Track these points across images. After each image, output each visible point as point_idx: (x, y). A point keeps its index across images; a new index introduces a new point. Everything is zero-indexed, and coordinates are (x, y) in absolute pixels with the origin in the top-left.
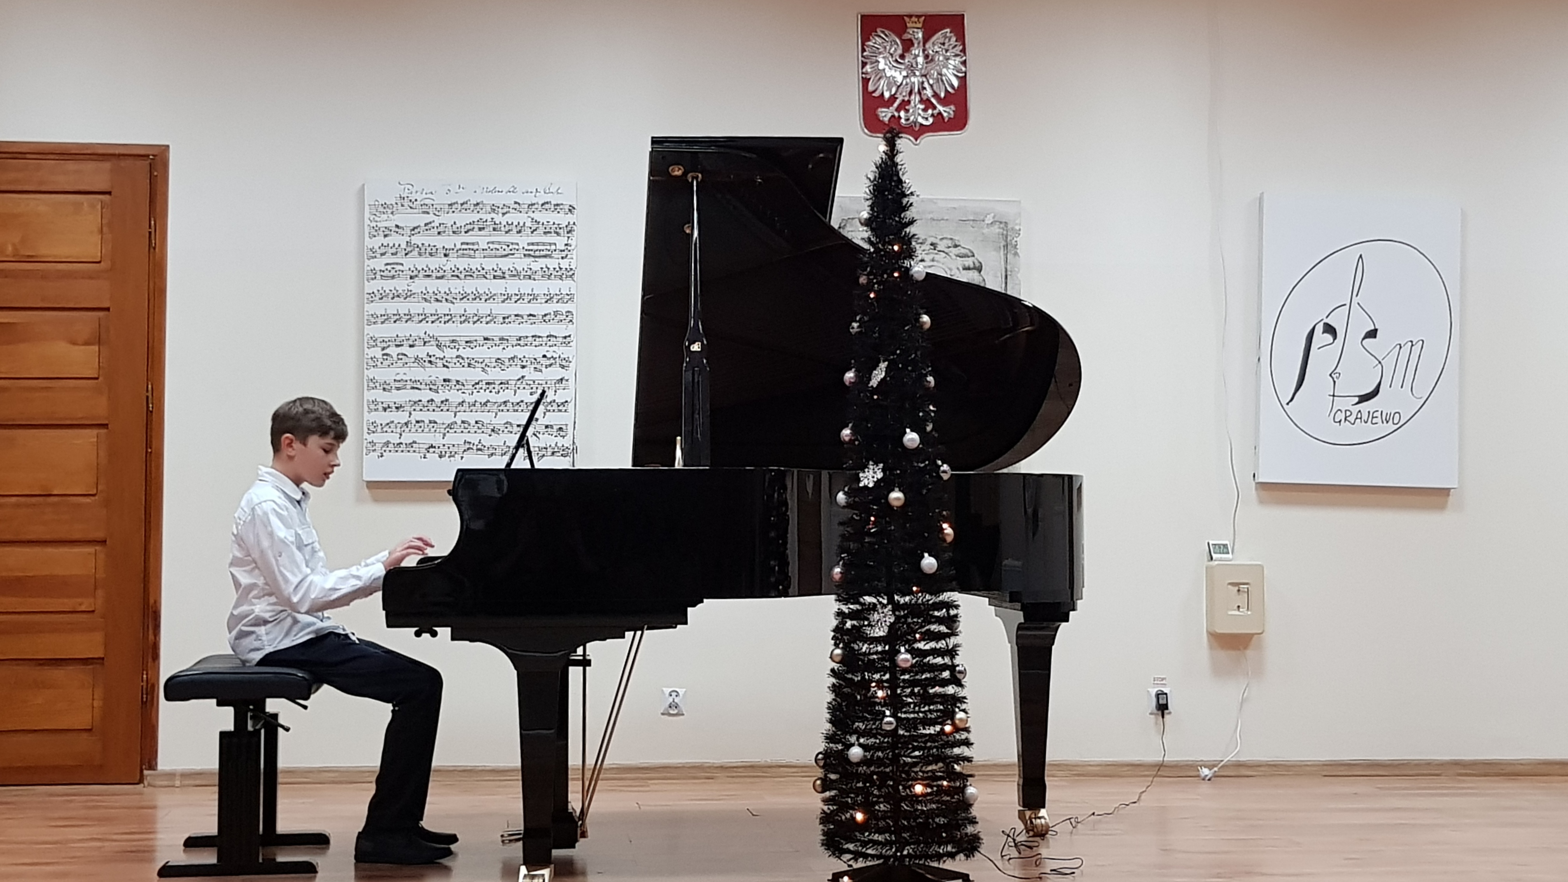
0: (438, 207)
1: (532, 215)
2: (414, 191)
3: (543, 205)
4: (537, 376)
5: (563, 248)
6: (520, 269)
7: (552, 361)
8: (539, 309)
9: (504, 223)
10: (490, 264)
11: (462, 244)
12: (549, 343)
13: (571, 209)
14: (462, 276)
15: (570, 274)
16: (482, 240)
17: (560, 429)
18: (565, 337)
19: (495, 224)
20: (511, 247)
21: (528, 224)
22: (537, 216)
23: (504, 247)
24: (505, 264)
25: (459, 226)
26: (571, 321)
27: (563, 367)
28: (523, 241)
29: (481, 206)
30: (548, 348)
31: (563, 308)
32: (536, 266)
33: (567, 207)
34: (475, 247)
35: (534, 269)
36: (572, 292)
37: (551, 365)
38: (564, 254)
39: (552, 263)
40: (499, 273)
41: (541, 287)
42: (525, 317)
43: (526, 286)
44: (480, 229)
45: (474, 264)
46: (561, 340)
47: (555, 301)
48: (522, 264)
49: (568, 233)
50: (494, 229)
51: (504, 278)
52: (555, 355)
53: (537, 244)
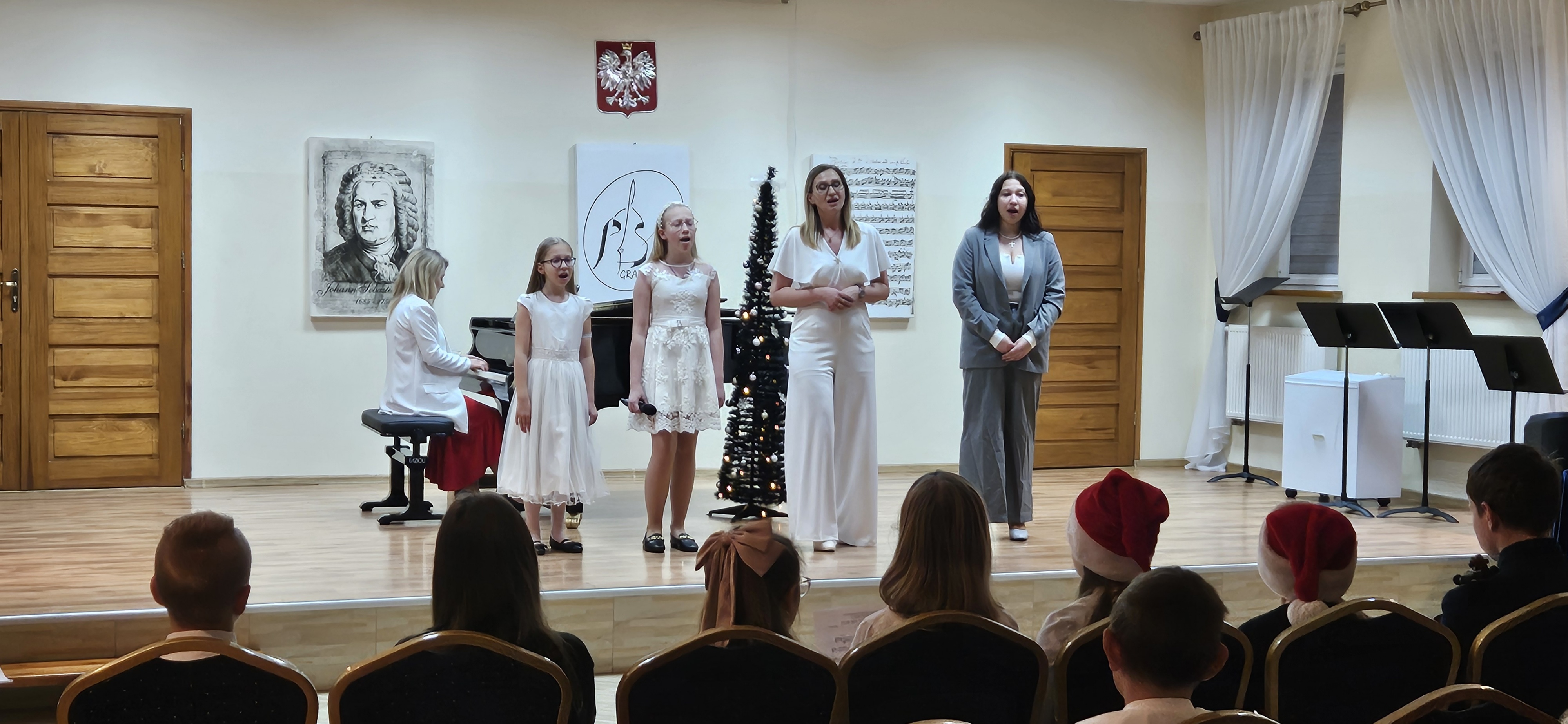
0: (849, 170)
1: (895, 175)
2: (837, 161)
3: (900, 169)
4: (896, 262)
5: (909, 193)
6: (888, 204)
7: (903, 254)
8: (898, 226)
9: (881, 180)
10: (874, 202)
11: (861, 190)
12: (902, 244)
13: (914, 172)
14: (860, 208)
15: (912, 207)
16: (870, 189)
17: (907, 290)
18: (910, 241)
19: (876, 180)
20: (884, 192)
21: (893, 180)
22: (897, 176)
23: (881, 192)
24: (881, 202)
25: (859, 180)
26: (912, 233)
27: (908, 257)
28: (890, 189)
29: (870, 170)
30: (901, 247)
31: (909, 225)
32: (896, 203)
33: (912, 171)
34: (867, 192)
35: (895, 204)
36: (914, 216)
37: (903, 256)
38: (910, 197)
39: (904, 201)
40: (878, 206)
41: (898, 214)
42: (891, 230)
43: (891, 214)
44: (870, 183)
45: (866, 201)
46: (907, 243)
47: (905, 222)
48: (889, 202)
49: (912, 185)
50: (876, 183)
51: (880, 209)
52: (905, 251)
53: (897, 191)
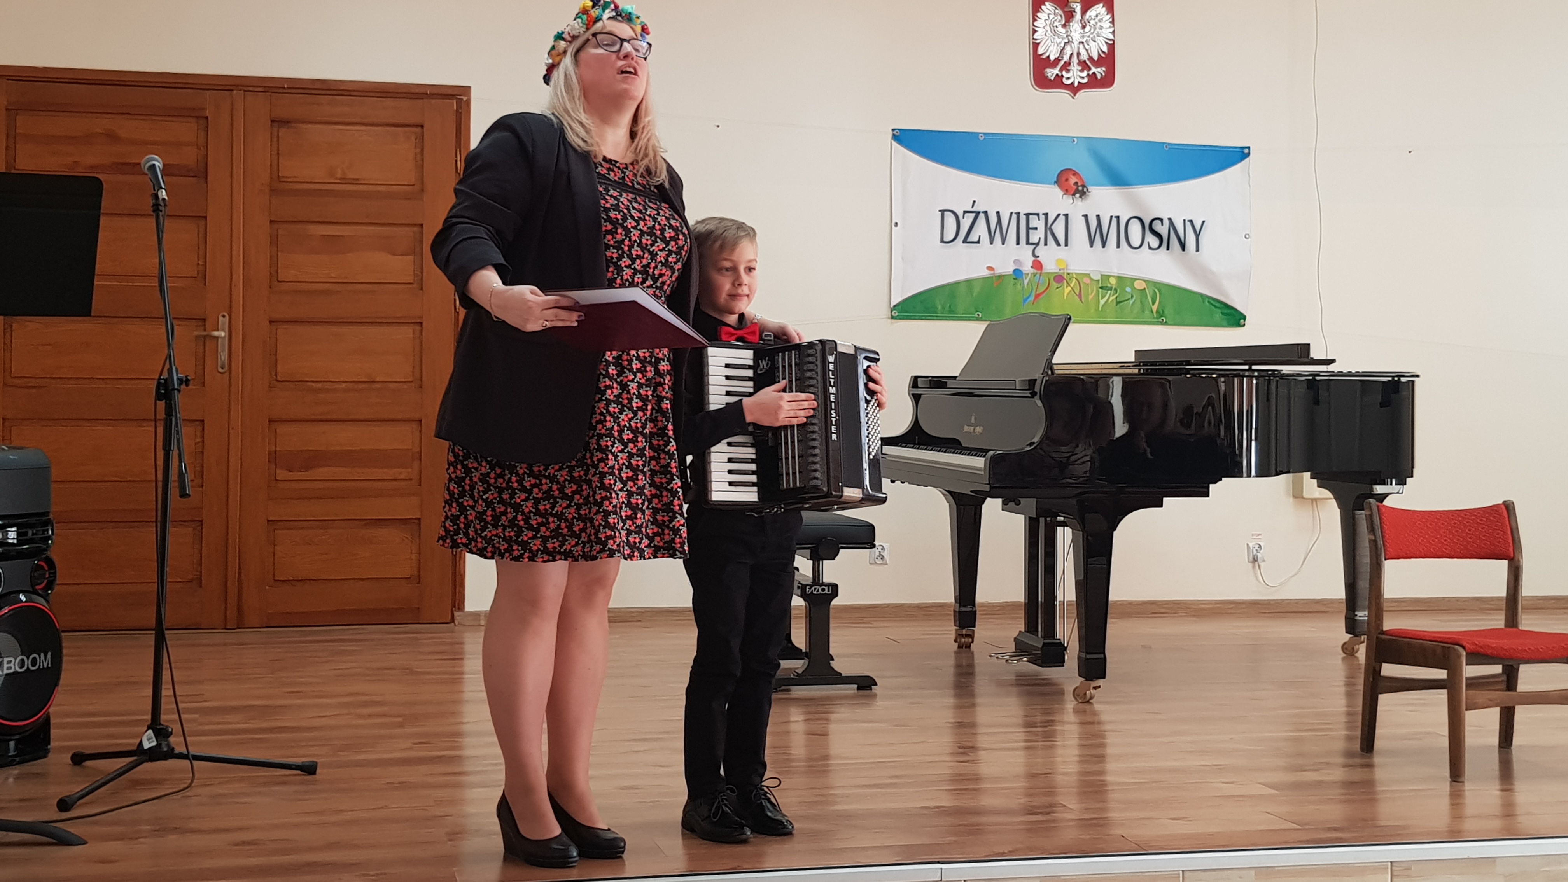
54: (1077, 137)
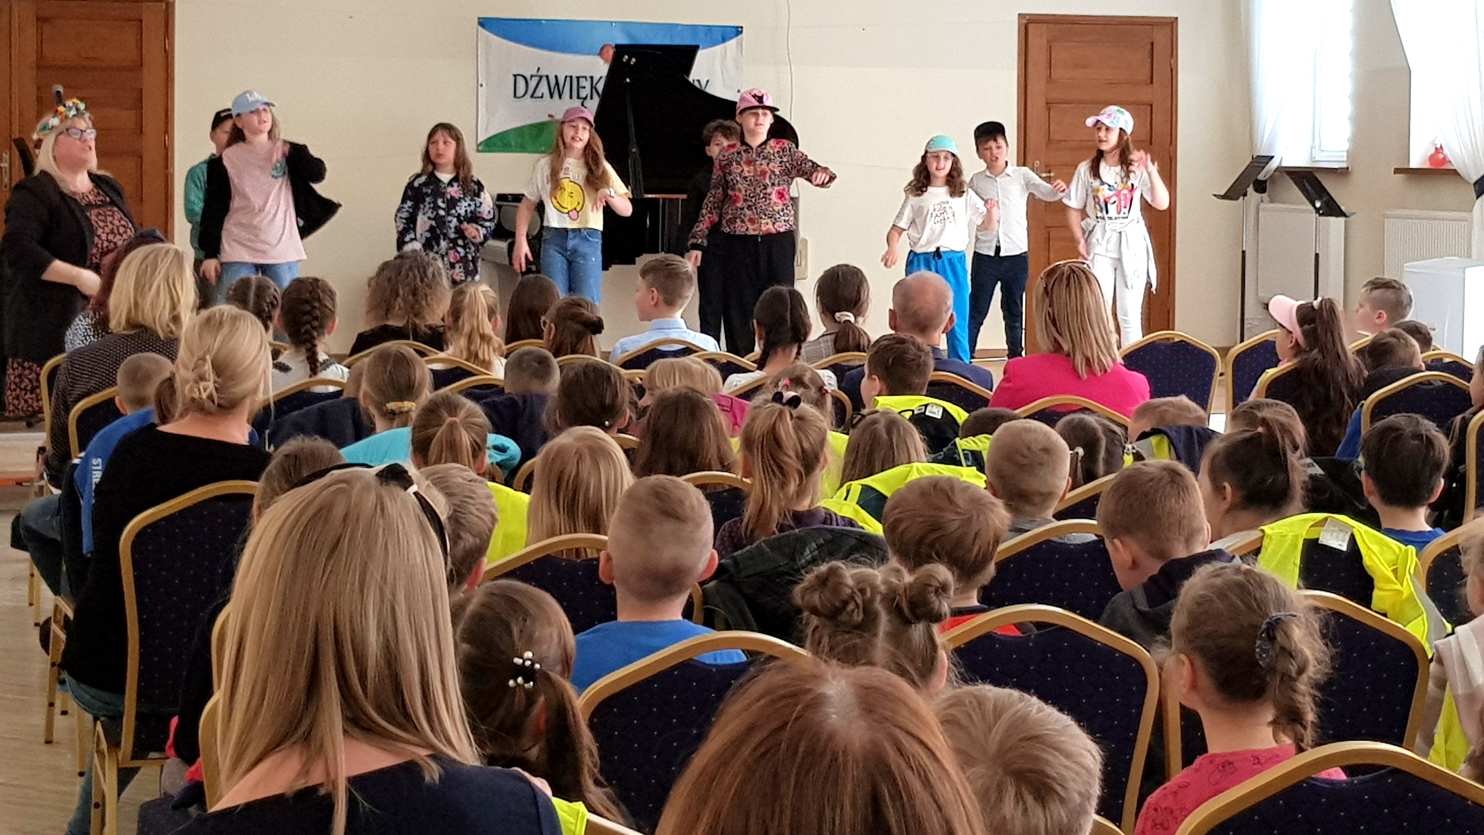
54: (615, 22)
